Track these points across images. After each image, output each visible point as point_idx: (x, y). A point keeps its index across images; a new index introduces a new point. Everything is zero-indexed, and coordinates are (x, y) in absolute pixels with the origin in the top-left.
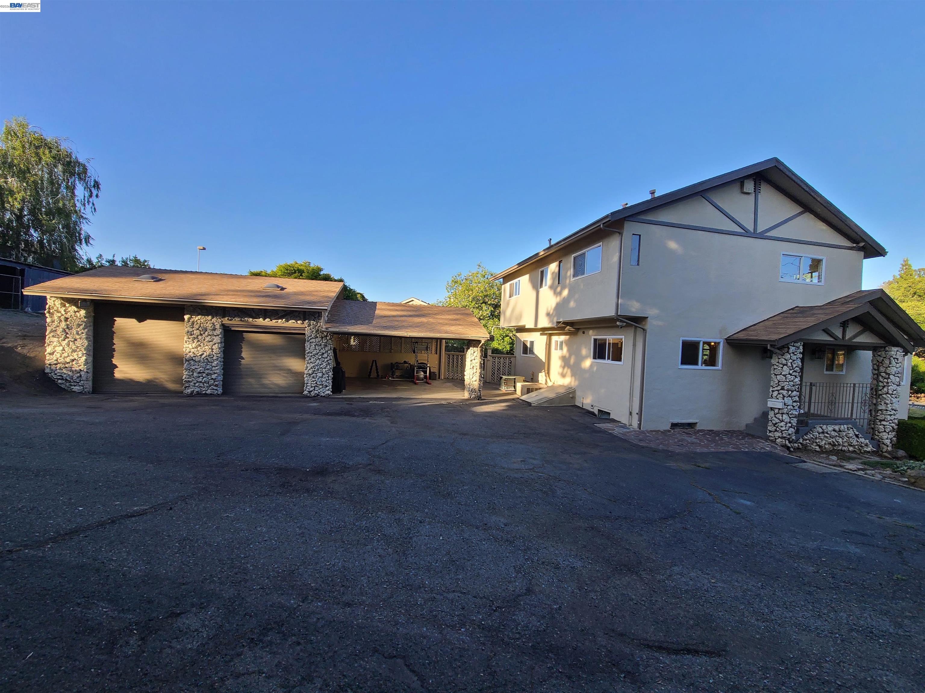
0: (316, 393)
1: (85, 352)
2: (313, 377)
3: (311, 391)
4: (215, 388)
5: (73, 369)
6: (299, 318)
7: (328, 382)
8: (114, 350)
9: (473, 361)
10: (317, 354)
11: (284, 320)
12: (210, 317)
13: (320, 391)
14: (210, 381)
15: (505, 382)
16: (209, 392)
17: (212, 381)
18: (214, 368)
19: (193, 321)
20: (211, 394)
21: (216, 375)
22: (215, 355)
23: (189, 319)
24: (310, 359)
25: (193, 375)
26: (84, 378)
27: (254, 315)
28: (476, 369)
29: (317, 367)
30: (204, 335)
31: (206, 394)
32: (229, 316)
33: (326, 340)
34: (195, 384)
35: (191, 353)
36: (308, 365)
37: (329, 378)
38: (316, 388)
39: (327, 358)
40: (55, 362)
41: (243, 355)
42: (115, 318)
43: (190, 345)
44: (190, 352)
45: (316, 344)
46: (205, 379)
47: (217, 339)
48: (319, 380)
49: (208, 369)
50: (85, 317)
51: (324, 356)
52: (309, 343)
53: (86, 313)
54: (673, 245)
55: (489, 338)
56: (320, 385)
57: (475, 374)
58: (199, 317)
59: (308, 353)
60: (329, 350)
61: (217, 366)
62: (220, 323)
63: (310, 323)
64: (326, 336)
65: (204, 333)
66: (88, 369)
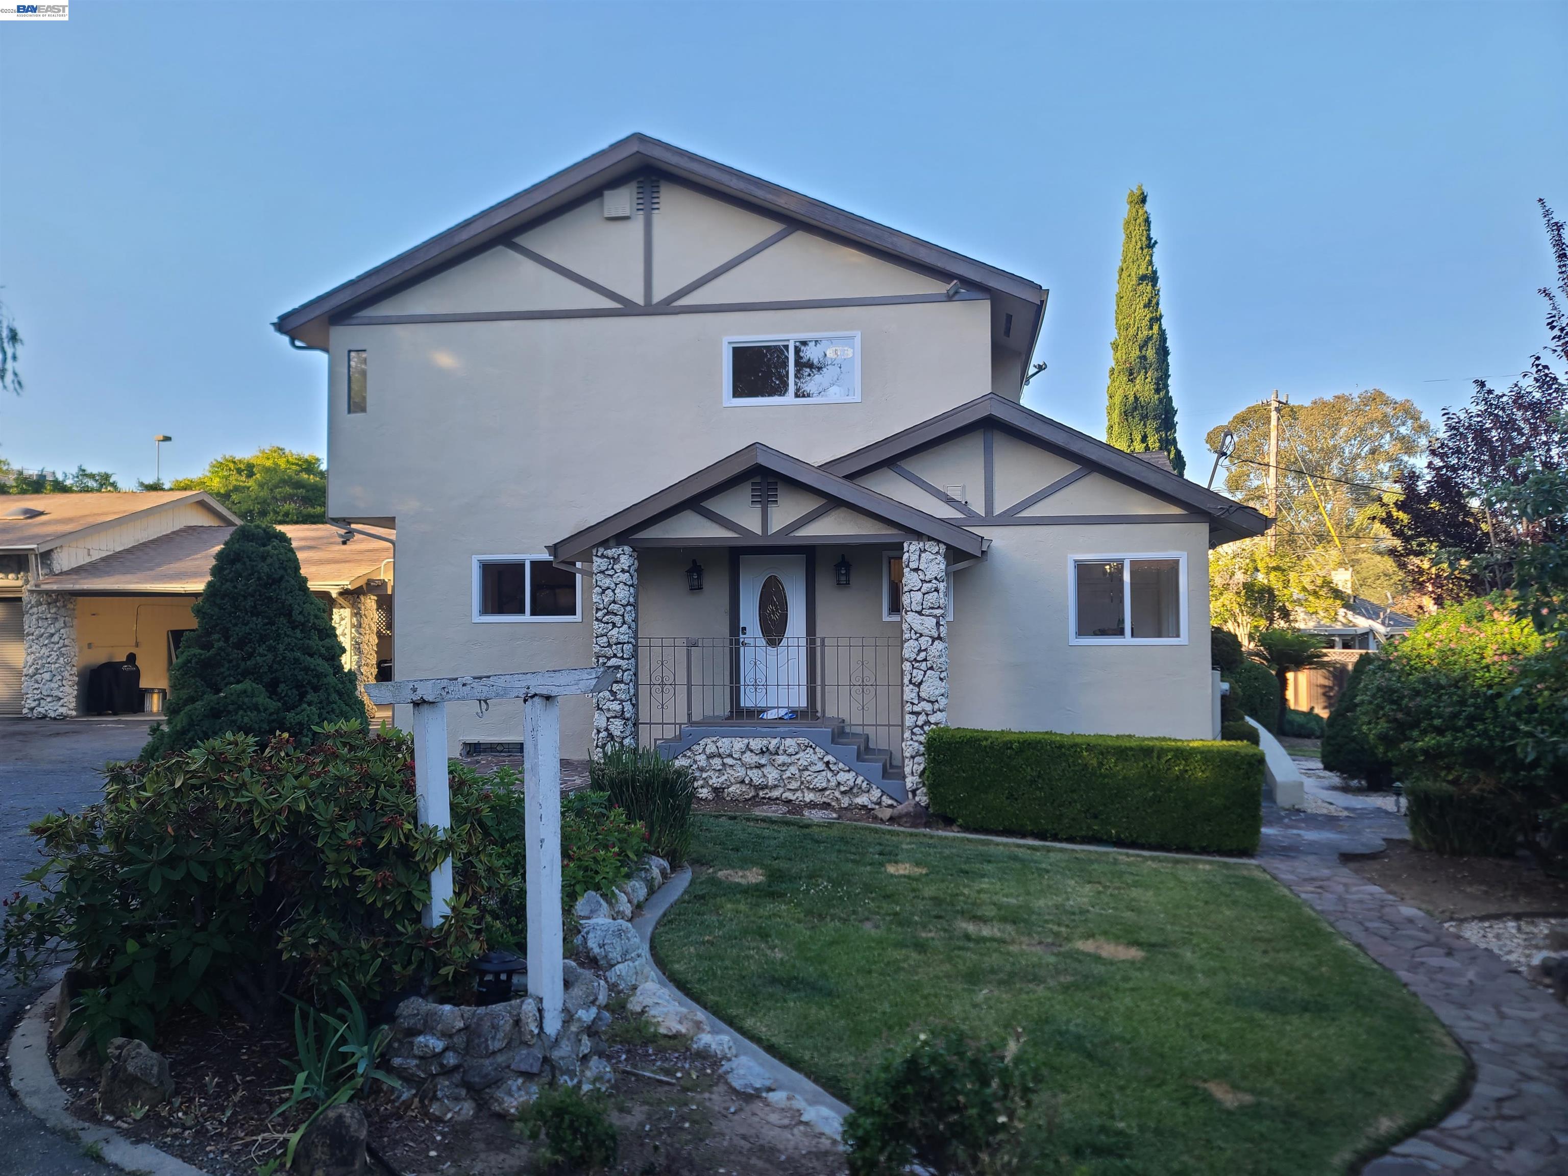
0: (41, 713)
2: (37, 682)
3: (34, 708)
6: (9, 569)
10: (42, 635)
13: (47, 709)
24: (31, 646)
29: (41, 662)
33: (55, 609)
36: (29, 657)
38: (42, 701)
39: (58, 643)
45: (40, 617)
48: (47, 686)
51: (53, 640)
52: (29, 615)
54: (445, 360)
56: (48, 696)
59: (28, 634)
60: (63, 628)
63: (27, 577)
64: (56, 601)
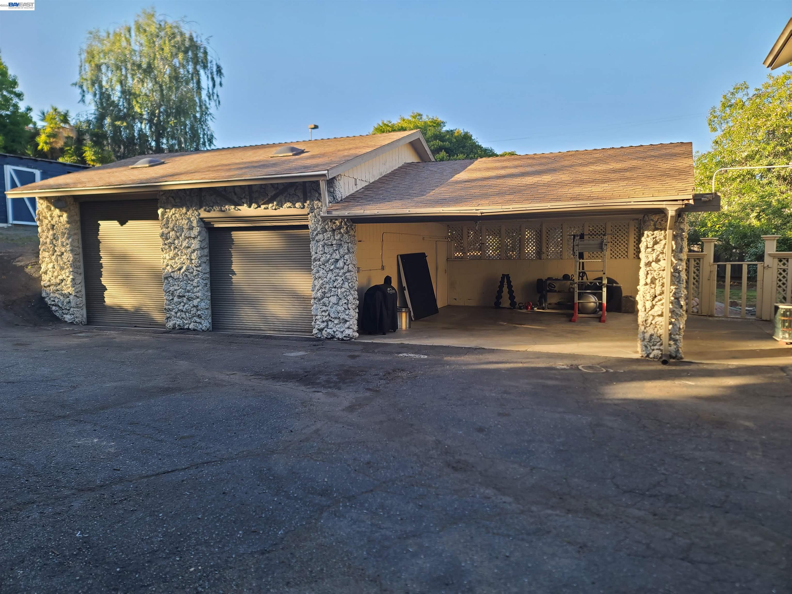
0: (329, 333)
1: (71, 270)
2: (324, 305)
3: (323, 329)
4: (198, 320)
5: (63, 292)
6: (296, 198)
7: (347, 313)
8: (101, 266)
9: (653, 264)
10: (328, 261)
11: (275, 203)
12: (184, 210)
13: (335, 330)
14: (192, 309)
15: (784, 321)
16: (191, 326)
17: (194, 310)
18: (195, 290)
19: (168, 217)
20: (194, 330)
21: (198, 300)
22: (195, 269)
23: (163, 214)
24: (318, 272)
25: (173, 299)
26: (73, 304)
27: (235, 199)
28: (663, 285)
29: (327, 286)
30: (180, 238)
31: (188, 329)
32: (207, 205)
33: (339, 236)
34: (176, 313)
35: (169, 267)
36: (316, 282)
37: (349, 305)
38: (330, 323)
39: (343, 268)
40: (48, 284)
41: (235, 267)
42: (99, 222)
43: (167, 255)
44: (167, 265)
45: (325, 244)
46: (186, 306)
47: (195, 244)
48: (334, 309)
49: (189, 291)
50: (68, 222)
51: (338, 266)
52: (315, 241)
53: (68, 217)
55: (691, 202)
56: (335, 318)
57: (659, 298)
58: (173, 210)
59: (315, 260)
60: (347, 254)
61: (198, 286)
62: (197, 217)
63: (313, 205)
64: (340, 228)
65: (181, 235)
66: (77, 292)
